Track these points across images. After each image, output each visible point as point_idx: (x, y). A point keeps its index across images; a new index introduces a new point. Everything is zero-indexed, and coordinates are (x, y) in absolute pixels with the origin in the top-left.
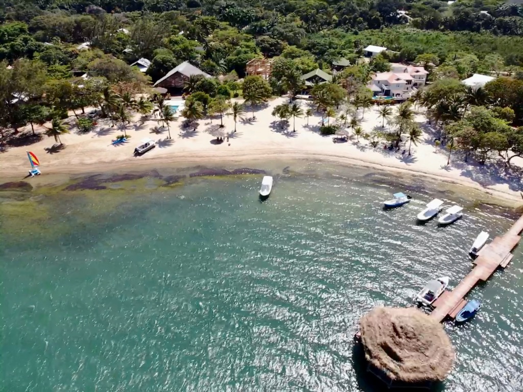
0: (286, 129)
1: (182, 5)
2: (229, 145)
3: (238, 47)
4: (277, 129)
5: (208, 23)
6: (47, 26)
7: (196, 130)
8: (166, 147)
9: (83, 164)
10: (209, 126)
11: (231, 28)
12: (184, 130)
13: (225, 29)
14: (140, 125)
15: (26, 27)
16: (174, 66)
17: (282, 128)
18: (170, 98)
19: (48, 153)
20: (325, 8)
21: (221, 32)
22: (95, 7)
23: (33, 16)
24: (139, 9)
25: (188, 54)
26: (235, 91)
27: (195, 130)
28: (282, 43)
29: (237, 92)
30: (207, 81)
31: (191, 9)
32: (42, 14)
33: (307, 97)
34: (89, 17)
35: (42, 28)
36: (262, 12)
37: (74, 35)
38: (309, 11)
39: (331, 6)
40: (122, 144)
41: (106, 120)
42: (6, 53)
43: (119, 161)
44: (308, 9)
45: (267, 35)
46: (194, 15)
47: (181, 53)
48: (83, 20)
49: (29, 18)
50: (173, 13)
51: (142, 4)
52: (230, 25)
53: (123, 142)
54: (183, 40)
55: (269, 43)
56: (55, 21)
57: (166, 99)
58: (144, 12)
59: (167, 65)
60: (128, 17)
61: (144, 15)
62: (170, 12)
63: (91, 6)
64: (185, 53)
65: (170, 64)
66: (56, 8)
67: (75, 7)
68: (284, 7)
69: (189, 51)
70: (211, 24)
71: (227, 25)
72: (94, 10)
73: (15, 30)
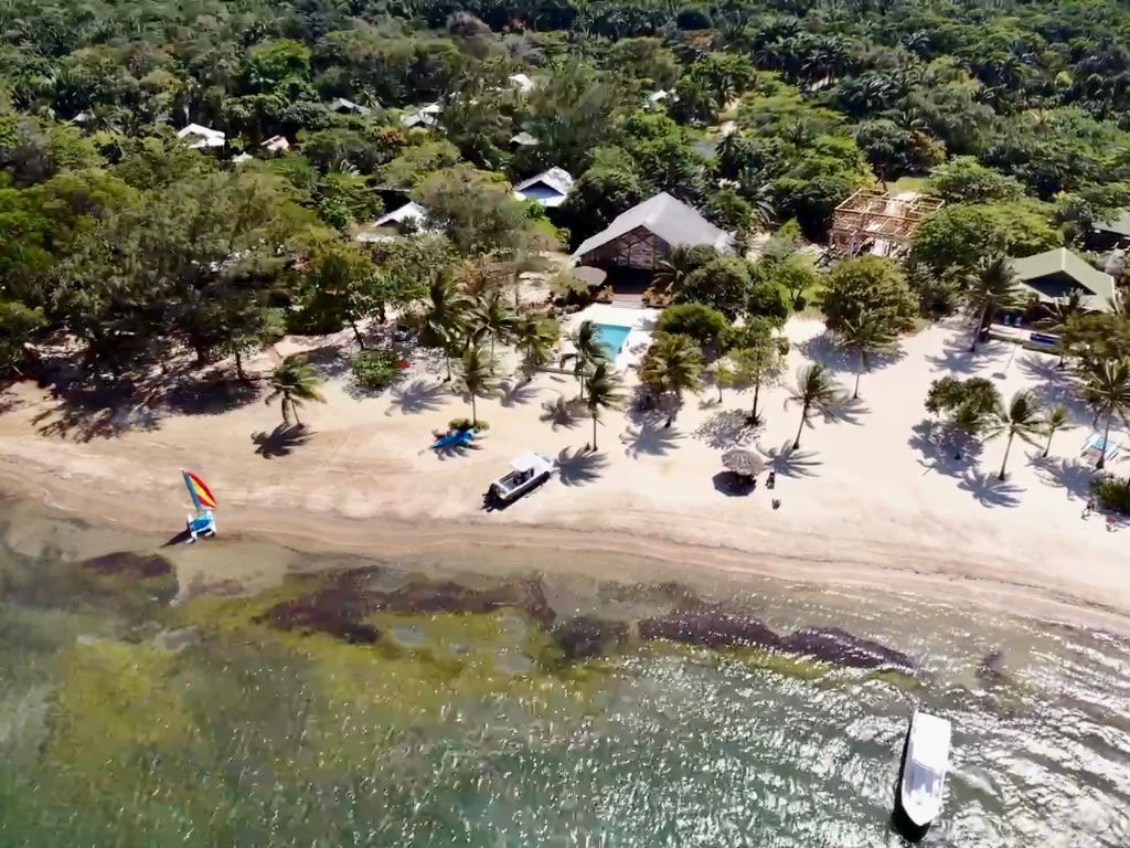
0: (972, 462)
1: (665, 22)
2: (776, 505)
3: (811, 152)
4: (938, 458)
5: (727, 74)
6: (352, 58)
7: (673, 424)
8: (582, 481)
9: (338, 517)
10: (711, 413)
11: (784, 89)
12: (636, 421)
13: (770, 91)
14: (519, 386)
15: (305, 54)
16: (634, 200)
17: (958, 458)
18: (610, 298)
19: (257, 452)
20: (1034, 48)
21: (760, 101)
22: (467, 18)
23: (326, 29)
24: (565, 25)
25: (672, 166)
26: (796, 292)
27: (668, 425)
28: (929, 141)
29: (802, 295)
30: (723, 270)
31: (687, 33)
32: (346, 25)
33: (1025, 334)
34: (448, 42)
35: (344, 62)
36: (868, 51)
37: (409, 81)
38: (996, 53)
39: (1051, 46)
40: (461, 453)
41: (435, 354)
43: (442, 520)
44: (990, 50)
45: (890, 118)
46: (691, 47)
47: (654, 162)
48: (435, 49)
49: (318, 34)
50: (642, 42)
51: (573, 12)
52: (782, 79)
53: (465, 445)
54: (665, 124)
55: (894, 140)
56: (371, 47)
57: (599, 302)
58: (576, 35)
59: (614, 197)
60: (538, 46)
61: (575, 42)
62: (635, 40)
63: (458, 14)
64: (667, 163)
65: (623, 195)
66: (383, 13)
67: (425, 11)
68: (926, 39)
69: (678, 157)
70: (735, 77)
71: (775, 79)
72: (463, 24)
73: (277, 61)
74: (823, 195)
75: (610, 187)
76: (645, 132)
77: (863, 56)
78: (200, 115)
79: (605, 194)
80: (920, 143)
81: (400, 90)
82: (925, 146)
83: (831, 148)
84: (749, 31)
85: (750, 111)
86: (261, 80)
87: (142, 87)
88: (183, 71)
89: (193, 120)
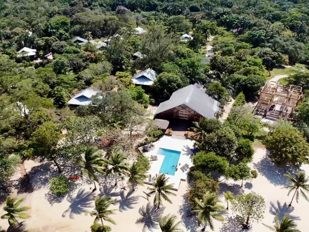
1: (186, 9)
5: (208, 28)
6: (83, 22)
7: (206, 229)
15: (68, 20)
18: (171, 134)
21: (220, 39)
22: (123, 7)
23: (76, 12)
25: (193, 70)
27: (203, 230)
28: (283, 56)
31: (193, 13)
32: (83, 11)
34: (115, 17)
35: (81, 23)
36: (253, 20)
37: (102, 29)
42: (42, 46)
45: (269, 47)
46: (194, 18)
49: (73, 14)
50: (179, 17)
52: (226, 30)
54: (190, 52)
55: (271, 56)
56: (89, 18)
57: (166, 135)
58: (157, 13)
59: (171, 85)
60: (145, 17)
61: (157, 15)
62: (177, 16)
63: (120, 6)
64: (191, 69)
65: (175, 85)
66: (97, 6)
67: (110, 5)
68: (271, 16)
69: (196, 66)
70: (210, 29)
71: (224, 30)
72: (121, 10)
73: (57, 24)
74: (254, 84)
75: (170, 81)
76: (183, 56)
77: (252, 22)
78: (28, 44)
79: (168, 84)
80: (280, 56)
81: (99, 33)
82: (282, 58)
83: (253, 62)
84: (213, 13)
85: (217, 43)
86: (52, 30)
87: (12, 33)
88: (29, 26)
89: (26, 46)
